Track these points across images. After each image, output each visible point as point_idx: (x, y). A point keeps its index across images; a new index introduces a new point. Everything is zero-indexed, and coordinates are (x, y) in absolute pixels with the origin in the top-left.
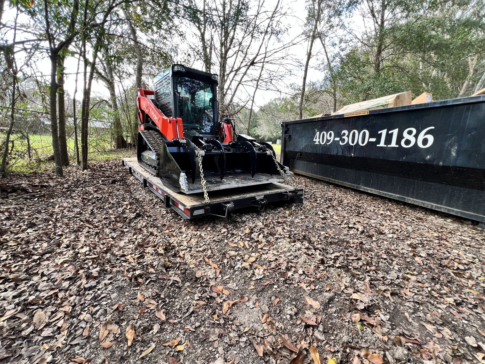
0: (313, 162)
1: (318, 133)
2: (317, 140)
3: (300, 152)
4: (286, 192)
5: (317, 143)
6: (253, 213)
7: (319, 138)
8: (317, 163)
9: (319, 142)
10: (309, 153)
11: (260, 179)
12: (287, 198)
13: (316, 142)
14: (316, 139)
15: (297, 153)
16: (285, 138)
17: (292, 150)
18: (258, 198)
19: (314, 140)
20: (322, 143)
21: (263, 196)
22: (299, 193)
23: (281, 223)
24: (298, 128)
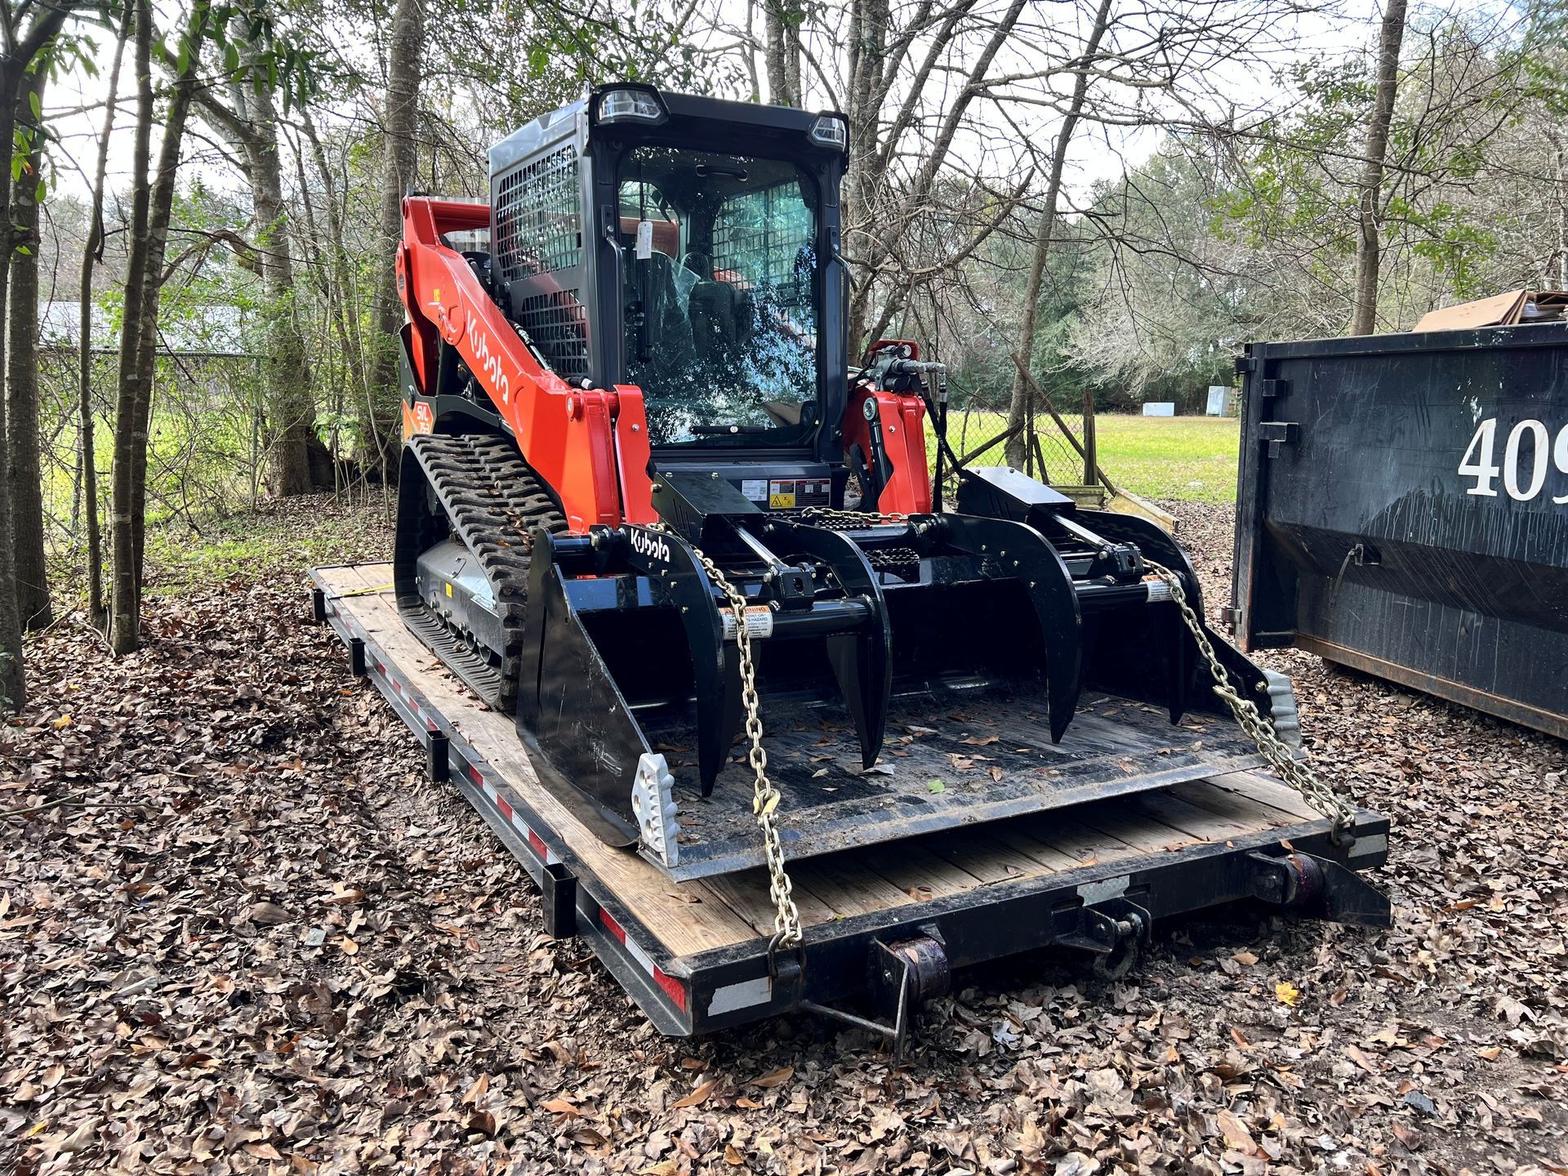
0: (1454, 602)
1: (1488, 428)
2: (1485, 471)
3: (1363, 538)
4: (1275, 849)
5: (1483, 489)
6: (1063, 984)
7: (1498, 459)
8: (1487, 612)
9: (1497, 483)
10: (1424, 552)
11: (1102, 759)
12: (1284, 889)
13: (1473, 481)
14: (1475, 460)
15: (1342, 542)
16: (1264, 445)
17: (1309, 521)
18: (1091, 895)
19: (1464, 469)
20: (1516, 495)
21: (1125, 882)
22: (1364, 846)
23: (1245, 1079)
24: (1350, 386)
